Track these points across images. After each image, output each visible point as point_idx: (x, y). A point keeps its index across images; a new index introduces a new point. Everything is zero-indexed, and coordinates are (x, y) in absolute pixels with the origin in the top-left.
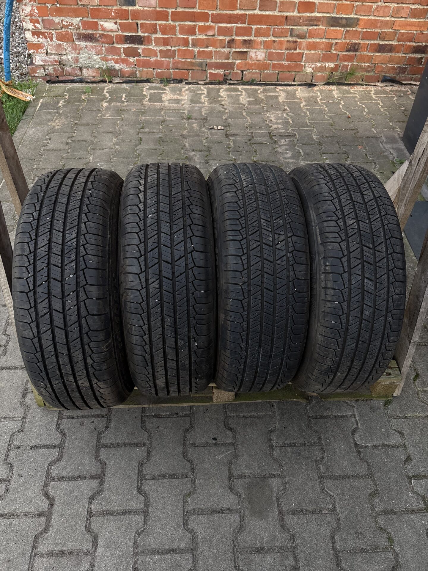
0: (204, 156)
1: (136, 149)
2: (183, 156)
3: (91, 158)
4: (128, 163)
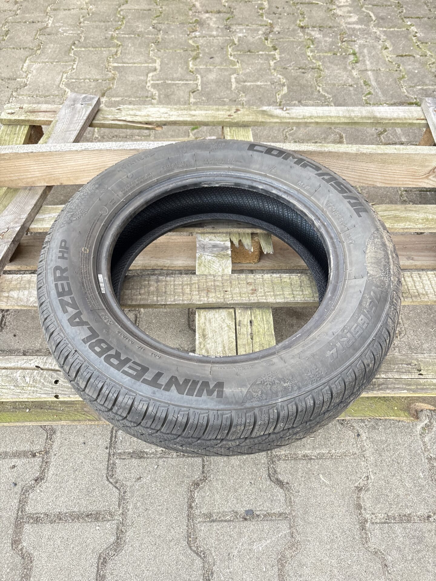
0: (223, 20)
1: (119, 9)
2: (191, 19)
3: (50, 21)
4: (106, 27)
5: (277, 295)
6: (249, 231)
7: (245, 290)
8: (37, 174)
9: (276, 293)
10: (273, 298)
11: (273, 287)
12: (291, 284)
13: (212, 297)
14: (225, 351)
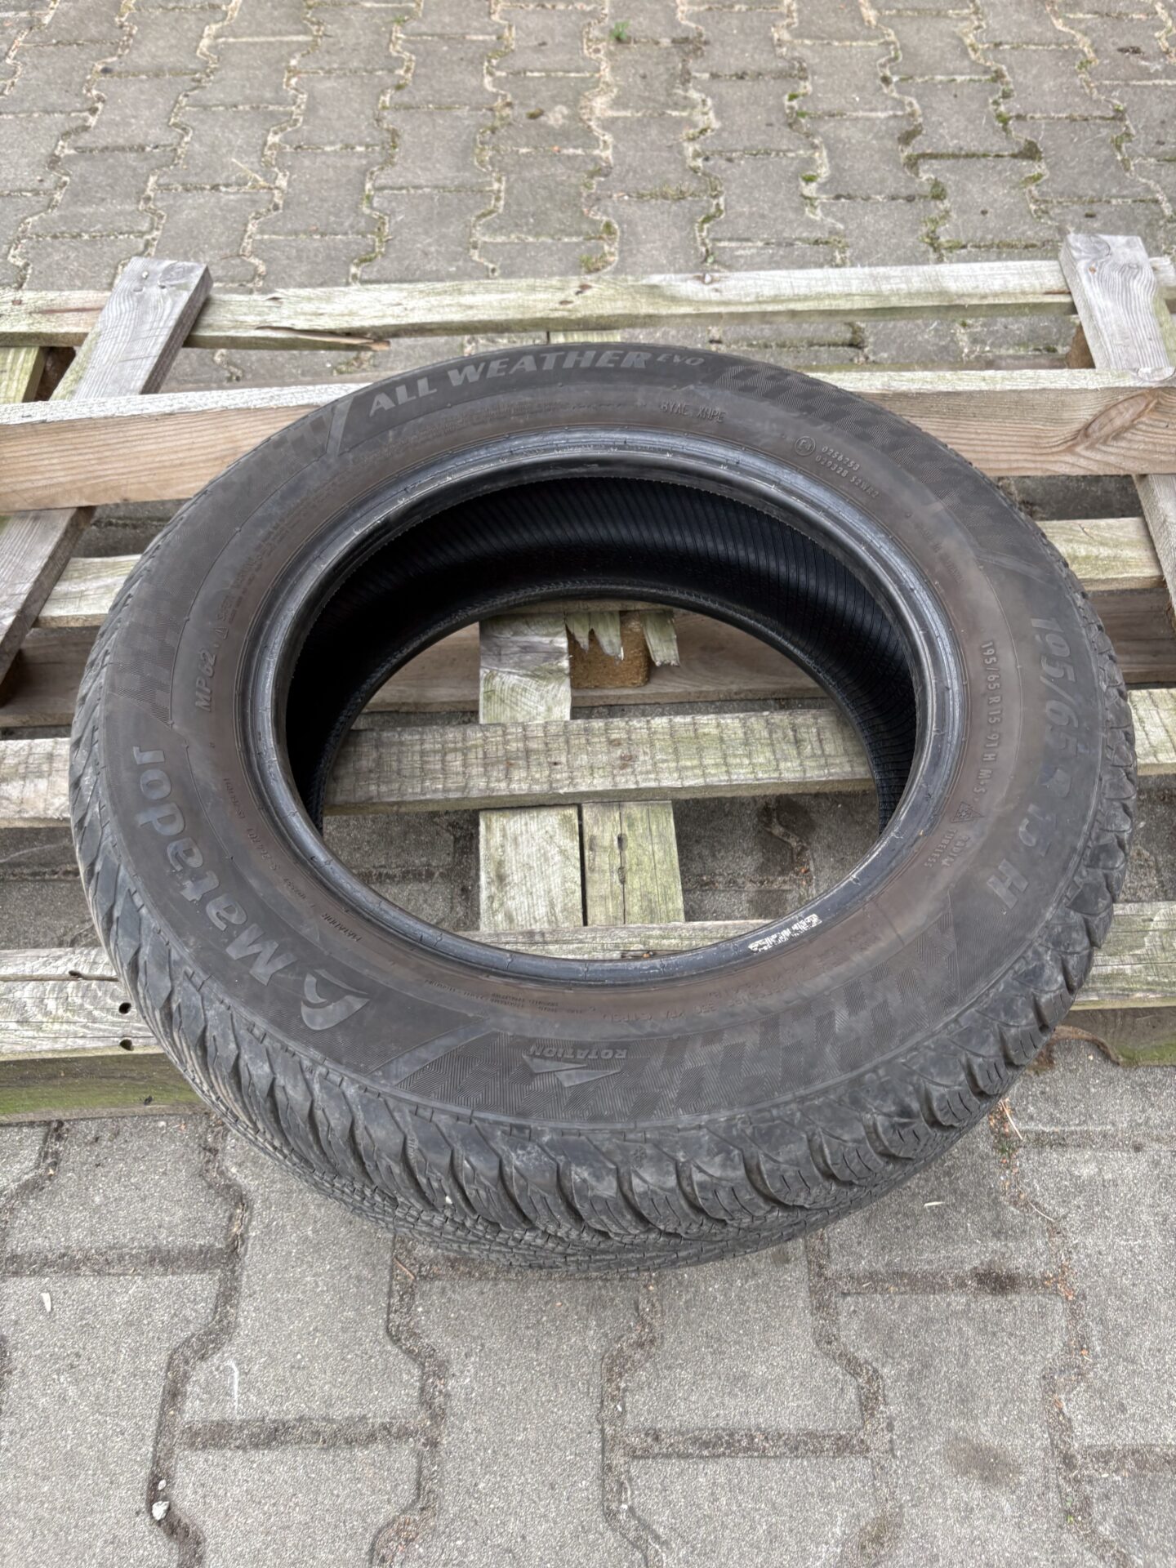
5: (686, 768)
6: (616, 606)
7: (605, 758)
8: (61, 477)
9: (683, 763)
10: (676, 775)
11: (676, 750)
12: (722, 740)
13: (519, 781)
14: (554, 915)
